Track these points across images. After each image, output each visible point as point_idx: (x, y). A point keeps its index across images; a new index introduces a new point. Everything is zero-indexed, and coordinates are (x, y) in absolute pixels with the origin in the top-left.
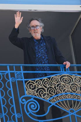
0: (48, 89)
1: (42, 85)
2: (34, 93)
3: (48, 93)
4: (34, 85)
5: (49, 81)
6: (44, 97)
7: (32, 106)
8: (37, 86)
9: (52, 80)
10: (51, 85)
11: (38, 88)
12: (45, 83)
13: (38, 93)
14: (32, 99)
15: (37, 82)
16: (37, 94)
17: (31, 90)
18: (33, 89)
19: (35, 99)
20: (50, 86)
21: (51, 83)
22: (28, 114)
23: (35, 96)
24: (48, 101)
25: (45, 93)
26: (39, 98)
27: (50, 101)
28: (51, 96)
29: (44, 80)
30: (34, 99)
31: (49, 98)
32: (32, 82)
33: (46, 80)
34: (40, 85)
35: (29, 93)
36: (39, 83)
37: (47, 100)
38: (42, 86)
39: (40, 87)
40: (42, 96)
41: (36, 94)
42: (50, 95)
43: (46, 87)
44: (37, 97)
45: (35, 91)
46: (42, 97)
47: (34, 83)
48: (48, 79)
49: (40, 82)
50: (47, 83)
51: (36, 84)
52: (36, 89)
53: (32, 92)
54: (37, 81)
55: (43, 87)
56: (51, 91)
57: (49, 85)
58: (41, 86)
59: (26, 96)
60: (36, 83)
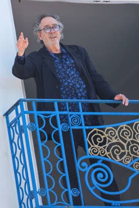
0: (129, 144)
1: (118, 138)
2: (102, 151)
3: (128, 152)
4: (102, 137)
5: (130, 131)
6: (120, 158)
7: (100, 175)
8: (108, 138)
9: (135, 128)
10: (134, 138)
11: (109, 143)
12: (123, 134)
13: (110, 151)
14: (99, 163)
15: (109, 133)
16: (109, 153)
17: (97, 146)
18: (100, 145)
19: (104, 162)
20: (132, 139)
21: (135, 133)
22: (91, 190)
23: (106, 156)
24: (128, 167)
25: (123, 151)
26: (112, 161)
27: (132, 166)
28: (134, 158)
29: (122, 128)
30: (102, 162)
31: (131, 161)
32: (99, 132)
33: (124, 129)
34: (113, 138)
35: (94, 151)
36: (113, 134)
37: (127, 165)
38: (118, 140)
39: (114, 141)
40: (118, 157)
41: (107, 153)
42: (132, 155)
43: (125, 141)
44: (109, 159)
45: (104, 148)
46: (117, 159)
47: (103, 134)
48: (130, 127)
49: (114, 131)
50: (127, 133)
51: (106, 135)
52: (107, 145)
53: (99, 150)
54: (108, 130)
55: (120, 141)
56: (134, 148)
57: (130, 137)
58: (116, 138)
59: (88, 156)
60: (107, 133)
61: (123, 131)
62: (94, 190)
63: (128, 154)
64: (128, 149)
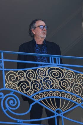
0: (32, 83)
1: (26, 78)
2: (14, 86)
3: (31, 88)
4: (15, 77)
5: (34, 73)
6: (26, 92)
7: (11, 102)
8: (19, 78)
9: (38, 72)
10: (36, 78)
11: (20, 81)
12: (29, 76)
13: (20, 86)
14: (12, 94)
15: (20, 74)
16: (19, 87)
17: (11, 82)
18: (14, 82)
19: (15, 93)
20: (35, 79)
21: (37, 76)
22: (5, 111)
23: (16, 89)
24: (31, 98)
25: (28, 87)
26: (20, 93)
27: (33, 97)
28: (35, 92)
29: (29, 71)
30: (13, 93)
31: (33, 94)
32: (13, 73)
33: (30, 72)
34: (22, 78)
35: (9, 85)
36: (22, 75)
37: (30, 96)
38: (26, 79)
39: (23, 80)
40: (24, 91)
41: (17, 87)
42: (34, 90)
43: (30, 80)
45: (16, 84)
46: (24, 92)
47: (16, 75)
48: (34, 71)
49: (24, 73)
50: (32, 75)
51: (18, 76)
52: (18, 82)
53: (12, 85)
54: (19, 72)
55: (27, 80)
56: (35, 86)
57: (34, 78)
58: (24, 78)
59: (4, 89)
60: (18, 74)
61: (30, 74)
62: (6, 112)
63: (31, 89)
64: (31, 86)
